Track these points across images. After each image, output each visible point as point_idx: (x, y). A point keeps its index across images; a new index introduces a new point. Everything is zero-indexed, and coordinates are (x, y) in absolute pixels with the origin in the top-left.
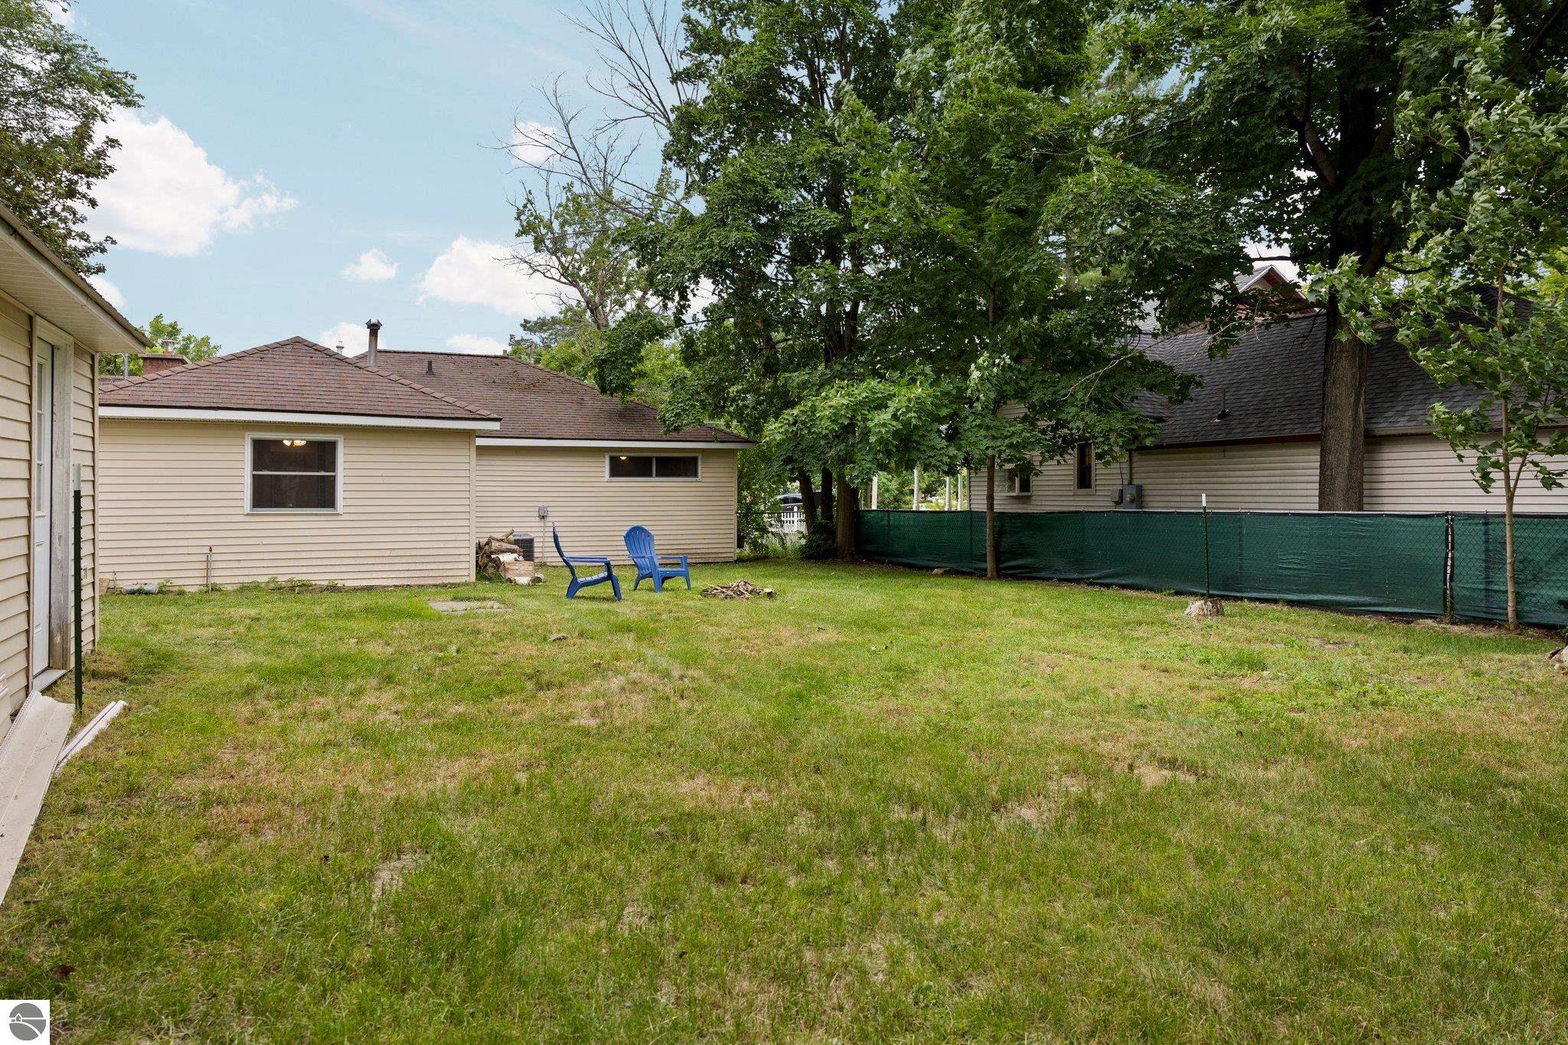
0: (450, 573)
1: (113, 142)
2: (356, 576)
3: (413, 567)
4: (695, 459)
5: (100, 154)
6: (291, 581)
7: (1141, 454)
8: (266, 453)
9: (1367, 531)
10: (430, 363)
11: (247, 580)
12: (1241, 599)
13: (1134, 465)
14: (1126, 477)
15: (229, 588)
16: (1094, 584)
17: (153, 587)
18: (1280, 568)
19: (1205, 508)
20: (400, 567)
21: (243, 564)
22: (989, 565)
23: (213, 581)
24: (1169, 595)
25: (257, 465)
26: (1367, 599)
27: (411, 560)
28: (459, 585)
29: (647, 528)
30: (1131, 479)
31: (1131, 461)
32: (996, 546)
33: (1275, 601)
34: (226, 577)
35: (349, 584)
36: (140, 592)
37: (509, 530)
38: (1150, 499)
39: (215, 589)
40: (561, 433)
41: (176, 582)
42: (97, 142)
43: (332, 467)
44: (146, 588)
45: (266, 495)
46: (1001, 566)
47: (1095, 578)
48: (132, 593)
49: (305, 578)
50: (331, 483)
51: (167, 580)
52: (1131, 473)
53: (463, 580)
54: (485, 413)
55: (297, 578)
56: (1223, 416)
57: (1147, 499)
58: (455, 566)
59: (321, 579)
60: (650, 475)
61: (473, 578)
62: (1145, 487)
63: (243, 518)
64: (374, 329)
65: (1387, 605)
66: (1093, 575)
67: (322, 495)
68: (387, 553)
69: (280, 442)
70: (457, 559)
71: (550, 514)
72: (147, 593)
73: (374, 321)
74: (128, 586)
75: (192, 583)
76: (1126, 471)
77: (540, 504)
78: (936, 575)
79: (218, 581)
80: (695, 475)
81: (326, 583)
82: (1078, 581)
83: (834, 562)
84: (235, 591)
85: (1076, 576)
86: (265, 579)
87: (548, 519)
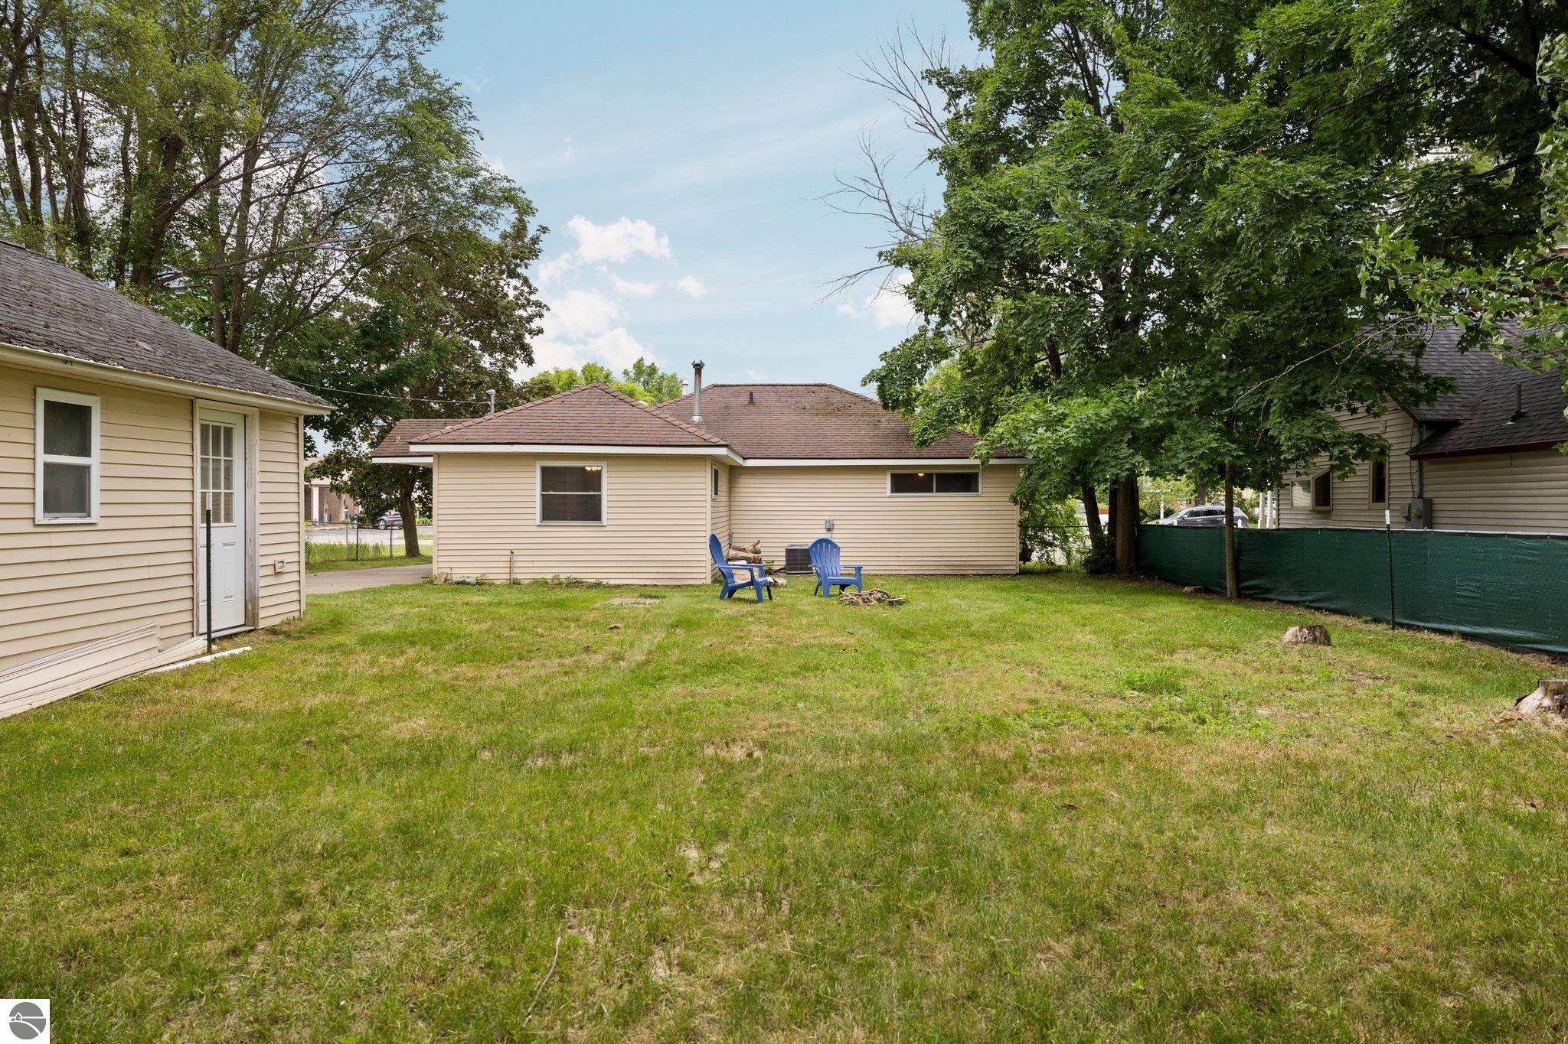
0: (691, 576)
1: (544, 229)
2: (617, 576)
3: (661, 570)
4: (976, 475)
5: (535, 240)
6: (568, 578)
7: (1432, 463)
8: (551, 477)
9: (1534, 555)
10: (751, 394)
11: (537, 576)
12: (1419, 629)
13: (1426, 475)
14: (1417, 489)
15: (498, 582)
16: (1311, 608)
17: (472, 580)
18: (1458, 596)
19: (1388, 526)
20: (651, 570)
21: (536, 564)
22: (1229, 583)
23: (514, 576)
24: (1366, 622)
25: (544, 487)
26: (1531, 635)
27: (660, 564)
28: (698, 586)
29: (834, 541)
30: (1421, 490)
31: (1421, 471)
32: (1236, 562)
33: (1449, 633)
34: (524, 575)
35: (612, 582)
36: (463, 583)
37: (756, 541)
38: (1441, 514)
39: (516, 583)
40: (842, 452)
41: (491, 577)
42: (532, 231)
43: (599, 489)
44: (467, 580)
45: (552, 511)
46: (1242, 585)
47: (1310, 602)
48: (458, 583)
49: (578, 576)
50: (597, 500)
51: (483, 574)
52: (1421, 484)
53: (700, 582)
54: (715, 440)
55: (574, 576)
56: (1518, 416)
57: (1436, 514)
58: (694, 570)
59: (590, 578)
60: (931, 491)
61: (709, 581)
62: (1435, 501)
63: (535, 529)
64: (698, 368)
65: (1550, 643)
66: (1309, 598)
67: (590, 511)
68: (641, 558)
69: (583, 468)
70: (695, 564)
71: (836, 527)
72: (468, 584)
73: (697, 362)
74: (456, 578)
75: (500, 576)
76: (1416, 483)
77: (827, 518)
78: (1187, 595)
79: (518, 576)
80: (977, 490)
81: (594, 581)
82: (1296, 603)
83: (1110, 577)
84: (529, 584)
85: (1295, 598)
86: (550, 576)
87: (835, 531)
